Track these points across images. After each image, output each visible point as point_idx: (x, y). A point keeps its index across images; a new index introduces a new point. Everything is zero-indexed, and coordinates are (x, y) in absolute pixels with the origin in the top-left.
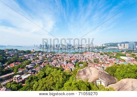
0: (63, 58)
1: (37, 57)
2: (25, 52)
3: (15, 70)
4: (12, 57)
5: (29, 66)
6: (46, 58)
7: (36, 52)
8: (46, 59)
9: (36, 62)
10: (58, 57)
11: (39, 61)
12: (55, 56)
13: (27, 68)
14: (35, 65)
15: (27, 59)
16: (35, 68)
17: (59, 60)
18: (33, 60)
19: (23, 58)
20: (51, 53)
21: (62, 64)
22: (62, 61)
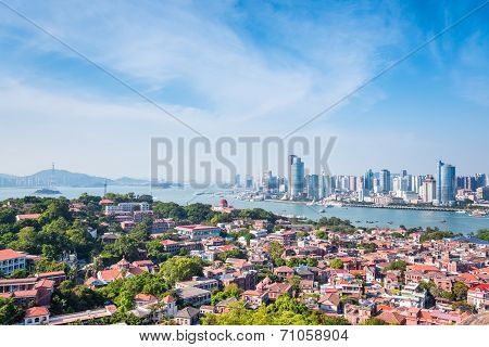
0: (402, 266)
1: (240, 245)
2: (180, 213)
3: (122, 299)
4: (124, 232)
5: (189, 289)
6: (290, 253)
7: (236, 214)
8: (288, 258)
9: (229, 271)
10: (370, 258)
11: (246, 268)
12: (346, 245)
13: (176, 295)
14: (221, 287)
15: (186, 253)
16: (217, 301)
17: (370, 278)
18: (216, 258)
19: (170, 242)
20: (323, 229)
21: (387, 303)
22: (389, 284)
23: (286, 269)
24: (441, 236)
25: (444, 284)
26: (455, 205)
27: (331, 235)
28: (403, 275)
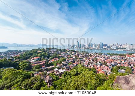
0: (96, 59)
1: (71, 56)
2: (61, 50)
3: (55, 64)
4: (53, 54)
5: (64, 63)
6: (79, 57)
7: (70, 51)
9: (70, 60)
10: (91, 58)
11: (73, 59)
12: (87, 56)
13: (63, 64)
14: (69, 62)
15: (63, 57)
16: (69, 65)
17: (91, 61)
18: (68, 58)
19: (60, 55)
20: (83, 53)
21: (95, 65)
22: (95, 62)
23: (78, 59)
24: (101, 54)
25: (103, 62)
26: (103, 49)
27: (85, 54)
28: (96, 61)
